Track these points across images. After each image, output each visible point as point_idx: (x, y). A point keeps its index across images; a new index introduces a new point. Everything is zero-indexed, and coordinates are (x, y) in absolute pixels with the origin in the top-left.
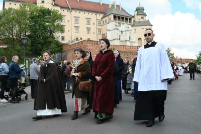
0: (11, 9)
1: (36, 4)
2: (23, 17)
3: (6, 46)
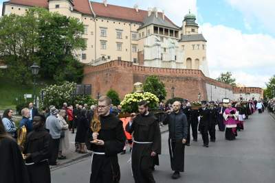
0: (13, 16)
1: (48, 9)
3: (5, 67)
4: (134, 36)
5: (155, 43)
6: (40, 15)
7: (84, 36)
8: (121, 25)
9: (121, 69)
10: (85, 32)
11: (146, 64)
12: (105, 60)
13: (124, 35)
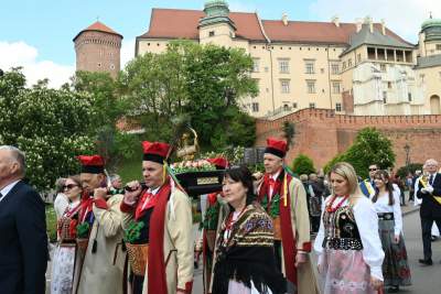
0: (149, 55)
1: (199, 40)
2: (174, 69)
3: (142, 131)
4: (335, 68)
5: (371, 74)
6: (186, 50)
7: (254, 76)
8: (312, 52)
9: (315, 122)
10: (256, 69)
11: (358, 112)
12: (289, 109)
13: (317, 66)
